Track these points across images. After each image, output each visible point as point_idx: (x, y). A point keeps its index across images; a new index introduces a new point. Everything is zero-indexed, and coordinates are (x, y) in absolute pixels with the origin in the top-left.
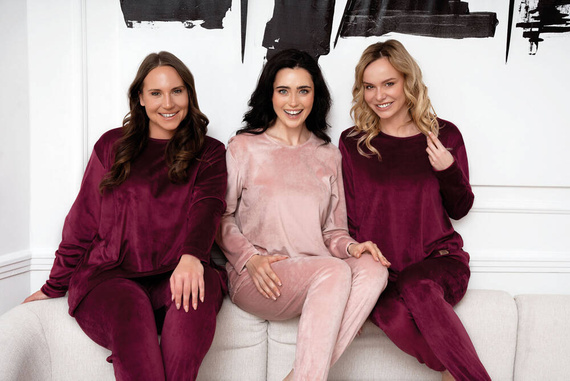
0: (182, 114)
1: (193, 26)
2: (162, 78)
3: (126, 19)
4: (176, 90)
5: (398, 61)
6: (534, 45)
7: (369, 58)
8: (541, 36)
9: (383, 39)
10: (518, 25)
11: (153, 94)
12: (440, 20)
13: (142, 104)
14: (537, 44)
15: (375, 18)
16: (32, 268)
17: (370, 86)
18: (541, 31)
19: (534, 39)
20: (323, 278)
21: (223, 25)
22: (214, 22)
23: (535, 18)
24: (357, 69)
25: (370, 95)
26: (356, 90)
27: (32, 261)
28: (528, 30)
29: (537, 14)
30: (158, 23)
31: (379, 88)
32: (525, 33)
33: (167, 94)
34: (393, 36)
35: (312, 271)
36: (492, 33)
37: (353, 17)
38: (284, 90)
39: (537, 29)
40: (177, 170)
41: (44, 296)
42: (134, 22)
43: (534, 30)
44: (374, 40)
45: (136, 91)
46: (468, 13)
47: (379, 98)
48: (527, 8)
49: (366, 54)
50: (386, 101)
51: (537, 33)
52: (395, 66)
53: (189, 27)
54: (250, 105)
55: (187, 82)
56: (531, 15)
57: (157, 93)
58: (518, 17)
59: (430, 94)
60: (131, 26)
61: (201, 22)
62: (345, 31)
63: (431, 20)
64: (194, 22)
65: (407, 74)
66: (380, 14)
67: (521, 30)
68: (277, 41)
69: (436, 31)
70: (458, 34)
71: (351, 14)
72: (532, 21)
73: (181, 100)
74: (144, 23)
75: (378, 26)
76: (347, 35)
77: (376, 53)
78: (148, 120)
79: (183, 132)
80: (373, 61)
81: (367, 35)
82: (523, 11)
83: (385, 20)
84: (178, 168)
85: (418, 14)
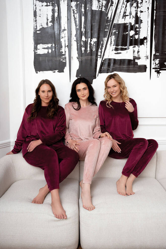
0: (50, 99)
1: (55, 72)
2: (45, 87)
3: (36, 71)
4: (49, 91)
5: (117, 79)
6: (158, 74)
7: (108, 79)
8: (160, 71)
9: (112, 73)
10: (153, 68)
11: (42, 92)
12: (129, 67)
13: (39, 95)
14: (159, 74)
15: (109, 67)
16: (11, 145)
17: (109, 87)
18: (160, 70)
19: (158, 72)
20: (91, 145)
21: (64, 71)
22: (61, 70)
23: (158, 66)
24: (105, 82)
25: (109, 90)
26: (105, 89)
27: (11, 143)
28: (156, 70)
29: (158, 65)
30: (45, 72)
31: (112, 88)
32: (155, 71)
33: (46, 92)
34: (115, 72)
35: (88, 143)
36: (145, 71)
37: (103, 67)
38: (79, 90)
39: (159, 70)
40: (50, 115)
41: (12, 153)
42: (38, 72)
43: (158, 70)
44: (109, 74)
45: (37, 91)
46: (138, 65)
47: (112, 91)
48: (155, 63)
49: (107, 78)
50: (114, 92)
51: (159, 71)
52: (116, 81)
53: (54, 72)
54: (71, 97)
55: (53, 89)
56: (157, 65)
57: (43, 92)
58: (153, 66)
59: (127, 89)
60: (37, 73)
61: (58, 71)
62: (100, 72)
63: (126, 67)
64: (55, 71)
65: (120, 83)
66: (111, 66)
67: (154, 70)
68: (80, 75)
69: (128, 71)
70: (135, 71)
71: (102, 67)
72: (157, 67)
73: (50, 94)
74: (41, 72)
75: (111, 70)
76: (101, 73)
77: (110, 77)
78: (41, 100)
79: (51, 103)
80: (109, 80)
81: (107, 72)
82: (154, 64)
83: (113, 68)
84: (50, 114)
85: (123, 66)
